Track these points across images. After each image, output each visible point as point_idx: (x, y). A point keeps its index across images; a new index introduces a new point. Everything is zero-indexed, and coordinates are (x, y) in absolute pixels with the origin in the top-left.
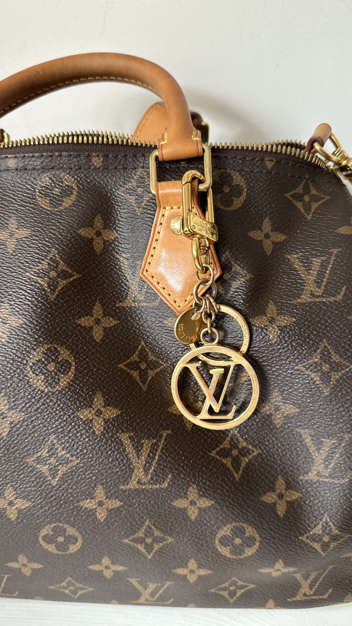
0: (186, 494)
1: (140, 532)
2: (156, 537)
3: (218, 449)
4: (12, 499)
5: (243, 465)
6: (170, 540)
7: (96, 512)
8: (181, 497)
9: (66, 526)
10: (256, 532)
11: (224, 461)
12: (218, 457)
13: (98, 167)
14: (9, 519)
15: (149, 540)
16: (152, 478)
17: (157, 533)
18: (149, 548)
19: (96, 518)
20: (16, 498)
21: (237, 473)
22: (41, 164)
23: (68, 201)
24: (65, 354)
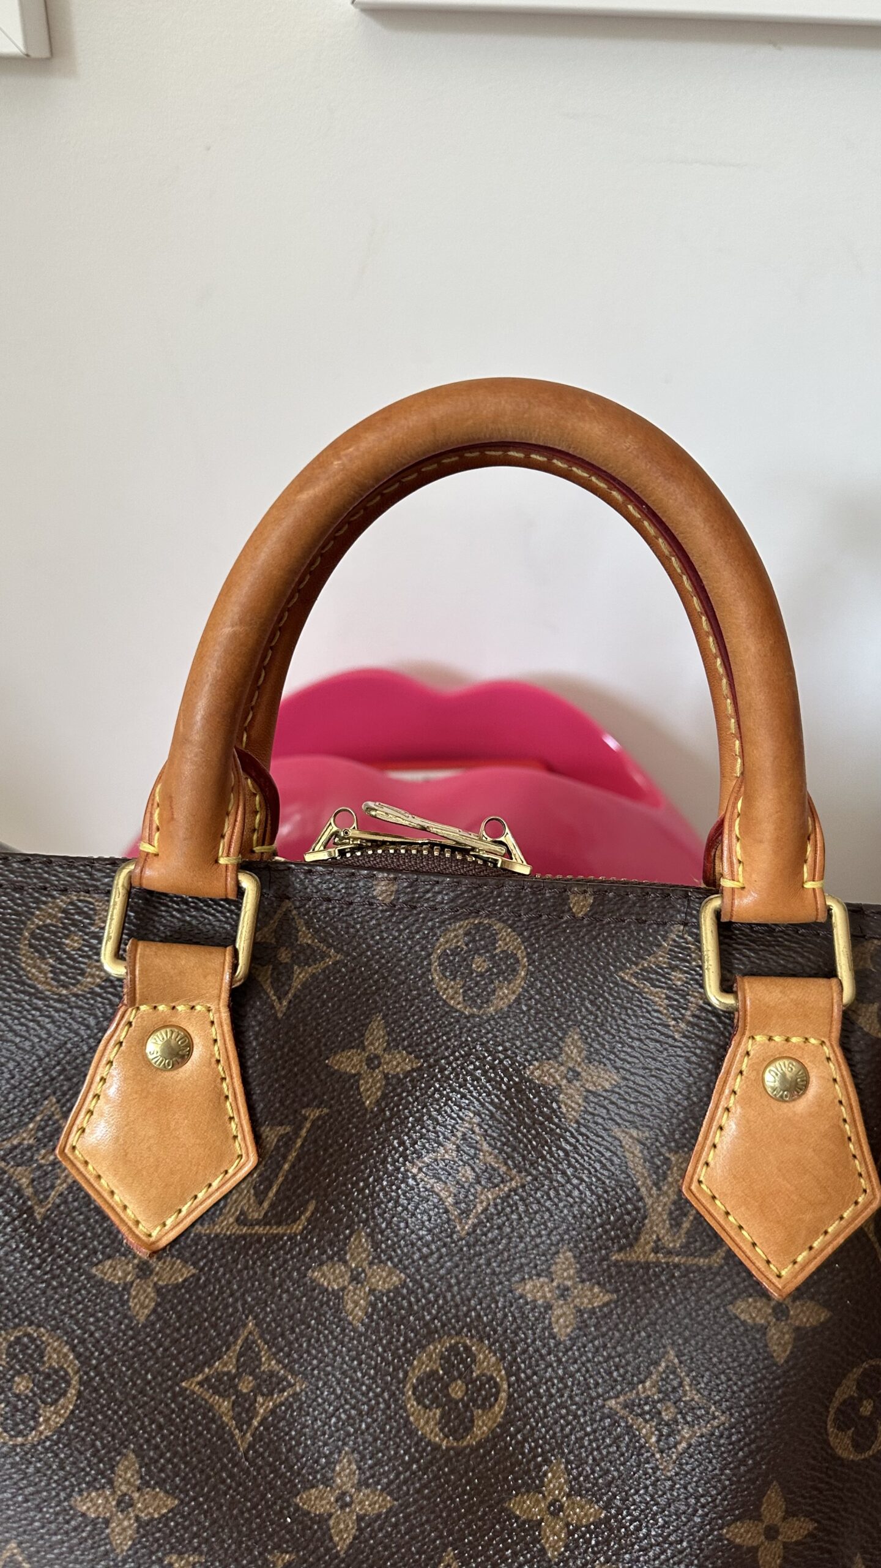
13: (580, 916)
22: (452, 900)
23: (505, 995)
24: (486, 1362)
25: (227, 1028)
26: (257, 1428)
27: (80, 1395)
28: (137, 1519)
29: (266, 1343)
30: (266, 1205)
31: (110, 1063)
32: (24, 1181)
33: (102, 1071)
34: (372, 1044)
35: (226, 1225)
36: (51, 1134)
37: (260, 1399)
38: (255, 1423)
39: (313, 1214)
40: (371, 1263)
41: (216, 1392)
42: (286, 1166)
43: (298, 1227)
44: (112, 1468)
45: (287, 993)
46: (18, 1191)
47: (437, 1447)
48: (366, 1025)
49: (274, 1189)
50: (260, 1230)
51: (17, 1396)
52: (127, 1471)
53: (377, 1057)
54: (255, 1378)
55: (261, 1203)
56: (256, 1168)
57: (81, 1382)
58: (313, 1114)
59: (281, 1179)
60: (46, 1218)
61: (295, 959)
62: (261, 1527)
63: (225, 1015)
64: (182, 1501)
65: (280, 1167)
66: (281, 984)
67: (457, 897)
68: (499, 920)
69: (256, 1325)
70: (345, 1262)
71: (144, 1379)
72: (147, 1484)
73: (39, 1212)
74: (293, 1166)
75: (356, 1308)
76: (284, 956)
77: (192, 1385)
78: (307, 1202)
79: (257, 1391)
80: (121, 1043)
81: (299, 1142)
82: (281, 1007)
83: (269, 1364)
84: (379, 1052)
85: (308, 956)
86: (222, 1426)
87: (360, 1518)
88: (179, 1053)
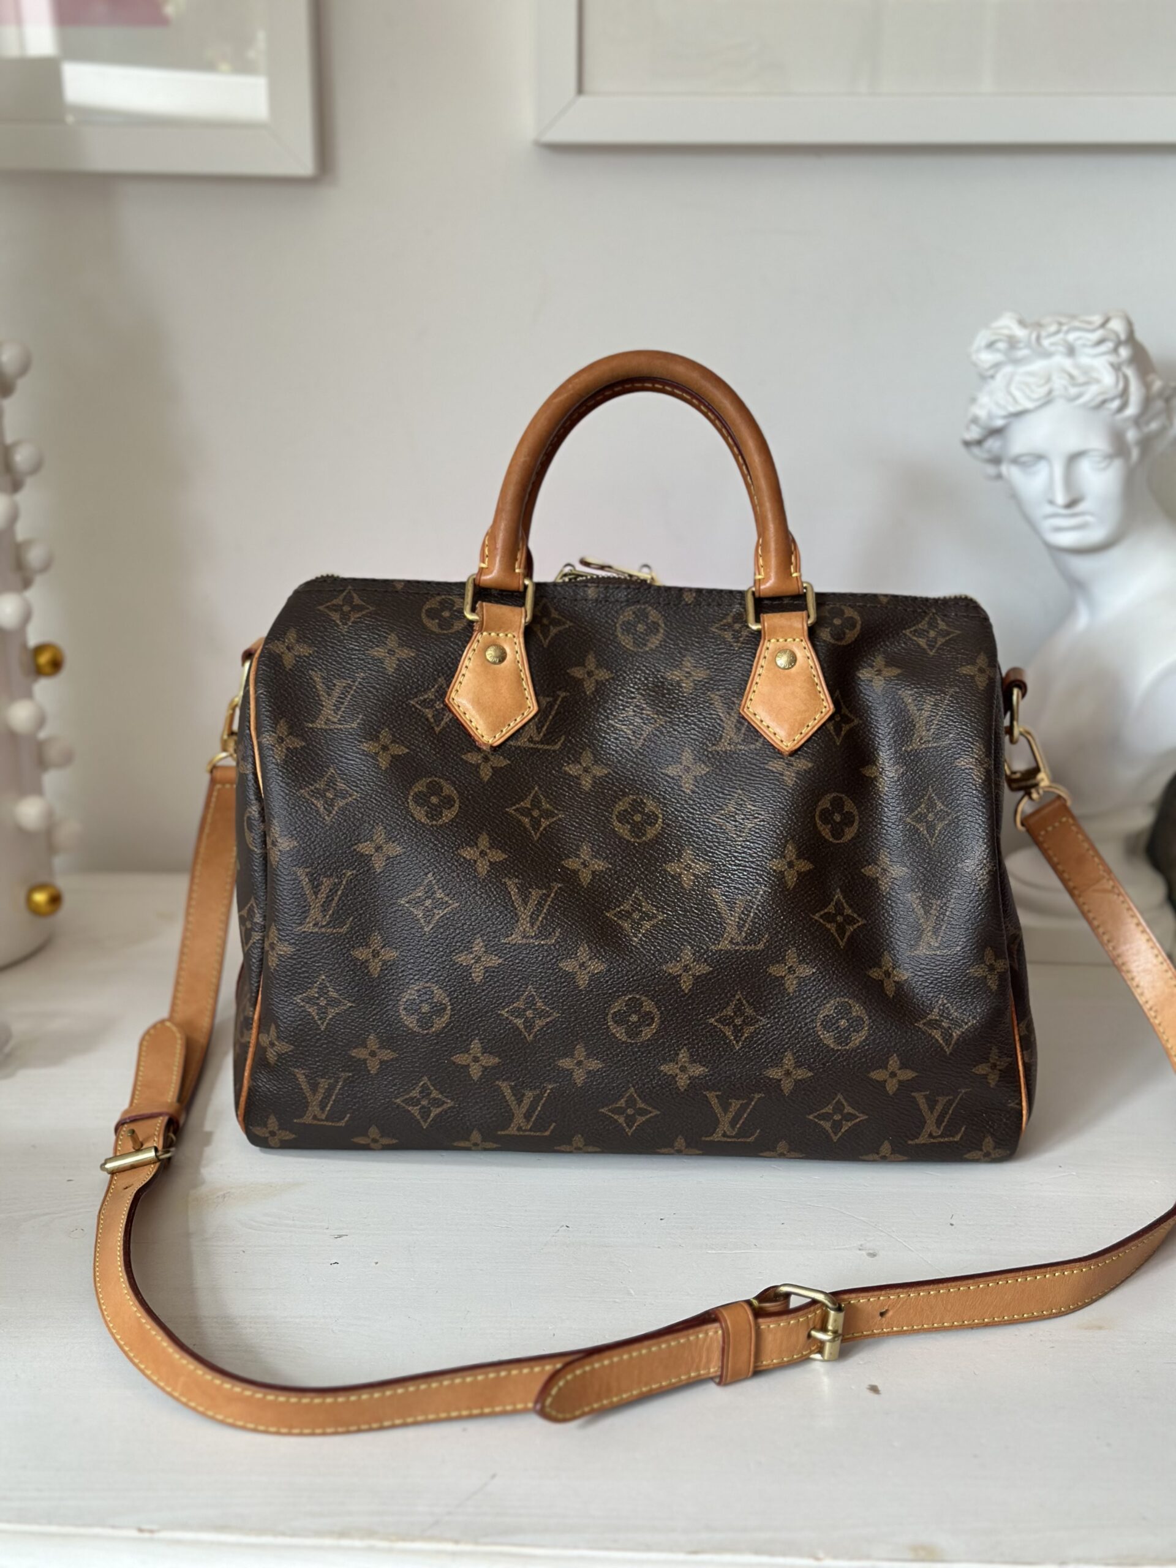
0: (783, 957)
1: (729, 1008)
2: (747, 1016)
3: (822, 913)
4: (584, 960)
5: (848, 934)
6: (764, 1021)
7: (680, 980)
8: (778, 962)
9: (644, 998)
10: (864, 1011)
11: (829, 926)
12: (821, 921)
13: (690, 602)
14: (578, 986)
15: (738, 1021)
16: (746, 938)
17: (749, 1011)
18: (738, 1031)
19: (680, 988)
20: (590, 959)
21: (842, 940)
22: (626, 596)
23: (654, 641)
24: (651, 805)
25: (522, 646)
26: (542, 832)
27: (460, 807)
28: (489, 861)
29: (544, 797)
30: (542, 734)
31: (470, 659)
32: (430, 716)
33: (467, 663)
34: (589, 665)
35: (523, 742)
36: (442, 693)
37: (542, 820)
38: (541, 829)
39: (564, 742)
40: (593, 764)
41: (522, 814)
42: (551, 717)
43: (557, 747)
44: (477, 839)
45: (547, 637)
46: (427, 720)
47: (629, 841)
48: (586, 656)
49: (545, 727)
50: (540, 746)
51: (433, 804)
52: (484, 841)
53: (592, 671)
54: (540, 811)
55: (539, 733)
56: (536, 715)
57: (460, 801)
58: (563, 694)
59: (548, 723)
60: (440, 732)
61: (550, 623)
62: (547, 872)
63: (522, 640)
64: (509, 856)
65: (548, 717)
66: (545, 631)
67: (628, 594)
68: (650, 605)
69: (539, 789)
70: (581, 764)
71: (489, 805)
72: (493, 847)
73: (437, 730)
74: (553, 718)
75: (587, 783)
76: (545, 621)
77: (511, 810)
78: (561, 736)
79: (541, 816)
80: (474, 650)
81: (556, 707)
82: (546, 643)
83: (546, 806)
84: (593, 669)
85: (556, 623)
86: (525, 828)
87: (593, 872)
88: (502, 657)
